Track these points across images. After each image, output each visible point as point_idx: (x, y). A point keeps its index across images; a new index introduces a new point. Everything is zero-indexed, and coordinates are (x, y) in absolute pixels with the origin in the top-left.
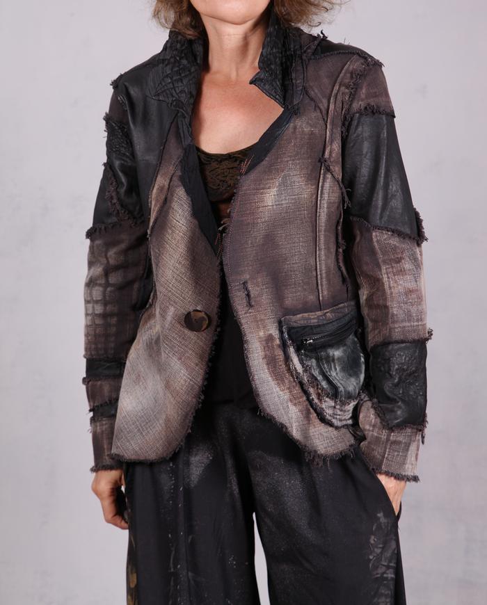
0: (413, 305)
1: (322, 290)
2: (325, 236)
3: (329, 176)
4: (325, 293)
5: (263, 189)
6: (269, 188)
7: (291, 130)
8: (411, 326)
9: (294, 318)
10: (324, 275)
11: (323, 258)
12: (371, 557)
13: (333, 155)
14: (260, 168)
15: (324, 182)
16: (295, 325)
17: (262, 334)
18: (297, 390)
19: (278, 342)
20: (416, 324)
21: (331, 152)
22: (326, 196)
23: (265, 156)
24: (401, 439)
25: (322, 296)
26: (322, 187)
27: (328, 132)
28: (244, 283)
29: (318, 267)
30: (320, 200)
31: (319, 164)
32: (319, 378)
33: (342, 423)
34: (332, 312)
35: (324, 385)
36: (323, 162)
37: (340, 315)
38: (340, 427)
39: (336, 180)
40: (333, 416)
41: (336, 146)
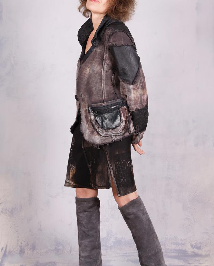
1: (104, 96)
2: (105, 81)
3: (106, 64)
4: (106, 97)
7: (94, 51)
9: (93, 105)
10: (105, 92)
11: (105, 87)
14: (85, 62)
15: (104, 66)
16: (93, 107)
17: (85, 109)
18: (91, 126)
19: (88, 112)
21: (106, 57)
22: (105, 69)
23: (87, 59)
26: (104, 67)
27: (105, 51)
28: (81, 95)
29: (103, 90)
31: (102, 61)
32: (99, 122)
33: (107, 135)
34: (106, 103)
35: (100, 124)
36: (103, 60)
37: (110, 104)
38: (105, 136)
39: (108, 65)
40: (103, 133)
41: (107, 55)
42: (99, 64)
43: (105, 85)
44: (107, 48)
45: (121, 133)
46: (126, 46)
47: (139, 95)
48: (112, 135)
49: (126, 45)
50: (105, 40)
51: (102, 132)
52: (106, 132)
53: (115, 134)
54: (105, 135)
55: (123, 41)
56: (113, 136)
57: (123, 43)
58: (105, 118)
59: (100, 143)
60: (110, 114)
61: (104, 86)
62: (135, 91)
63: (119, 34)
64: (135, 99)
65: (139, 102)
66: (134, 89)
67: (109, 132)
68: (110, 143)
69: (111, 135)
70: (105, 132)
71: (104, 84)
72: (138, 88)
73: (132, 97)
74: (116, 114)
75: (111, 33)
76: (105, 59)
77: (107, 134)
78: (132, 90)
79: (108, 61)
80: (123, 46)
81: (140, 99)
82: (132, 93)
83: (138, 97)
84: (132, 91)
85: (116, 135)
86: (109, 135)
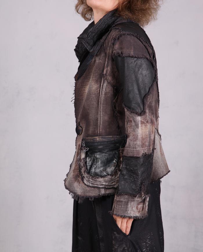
0: (131, 141)
2: (103, 107)
3: (106, 81)
4: (101, 130)
5: (85, 85)
6: (87, 85)
7: (93, 62)
8: (130, 150)
9: (88, 138)
10: (101, 123)
11: (102, 115)
12: (113, 249)
13: (108, 72)
14: (83, 77)
15: (103, 84)
16: (87, 141)
17: (79, 143)
18: (77, 167)
19: (80, 147)
20: (132, 149)
21: (107, 71)
22: (104, 89)
23: (84, 72)
24: (122, 200)
25: (99, 132)
26: (103, 86)
27: (106, 62)
28: (79, 123)
29: (99, 119)
30: (101, 91)
31: (101, 76)
32: (87, 165)
33: (94, 186)
34: (102, 138)
35: (88, 167)
36: (103, 75)
37: (106, 140)
38: (91, 187)
39: (108, 83)
40: (88, 181)
41: (109, 68)
42: (97, 81)
43: (103, 112)
44: (110, 58)
45: (115, 185)
46: (136, 59)
47: (147, 133)
48: (101, 186)
49: (136, 57)
50: (107, 46)
51: (87, 179)
52: (93, 180)
53: (105, 185)
54: (91, 185)
55: (132, 50)
56: (101, 188)
57: (132, 53)
58: (97, 159)
59: (83, 194)
60: (104, 154)
61: (101, 113)
62: (143, 125)
63: (129, 38)
64: (142, 138)
65: (147, 144)
66: (142, 123)
67: (97, 181)
68: (94, 198)
69: (99, 186)
70: (91, 180)
71: (101, 111)
72: (147, 122)
73: (139, 134)
74: (112, 157)
75: (117, 35)
76: (106, 74)
77: (93, 184)
78: (140, 123)
79: (110, 78)
80: (132, 57)
81: (148, 139)
82: (140, 128)
83: (147, 136)
84: (140, 125)
85: (107, 187)
86: (96, 186)
